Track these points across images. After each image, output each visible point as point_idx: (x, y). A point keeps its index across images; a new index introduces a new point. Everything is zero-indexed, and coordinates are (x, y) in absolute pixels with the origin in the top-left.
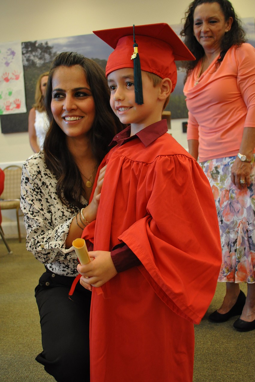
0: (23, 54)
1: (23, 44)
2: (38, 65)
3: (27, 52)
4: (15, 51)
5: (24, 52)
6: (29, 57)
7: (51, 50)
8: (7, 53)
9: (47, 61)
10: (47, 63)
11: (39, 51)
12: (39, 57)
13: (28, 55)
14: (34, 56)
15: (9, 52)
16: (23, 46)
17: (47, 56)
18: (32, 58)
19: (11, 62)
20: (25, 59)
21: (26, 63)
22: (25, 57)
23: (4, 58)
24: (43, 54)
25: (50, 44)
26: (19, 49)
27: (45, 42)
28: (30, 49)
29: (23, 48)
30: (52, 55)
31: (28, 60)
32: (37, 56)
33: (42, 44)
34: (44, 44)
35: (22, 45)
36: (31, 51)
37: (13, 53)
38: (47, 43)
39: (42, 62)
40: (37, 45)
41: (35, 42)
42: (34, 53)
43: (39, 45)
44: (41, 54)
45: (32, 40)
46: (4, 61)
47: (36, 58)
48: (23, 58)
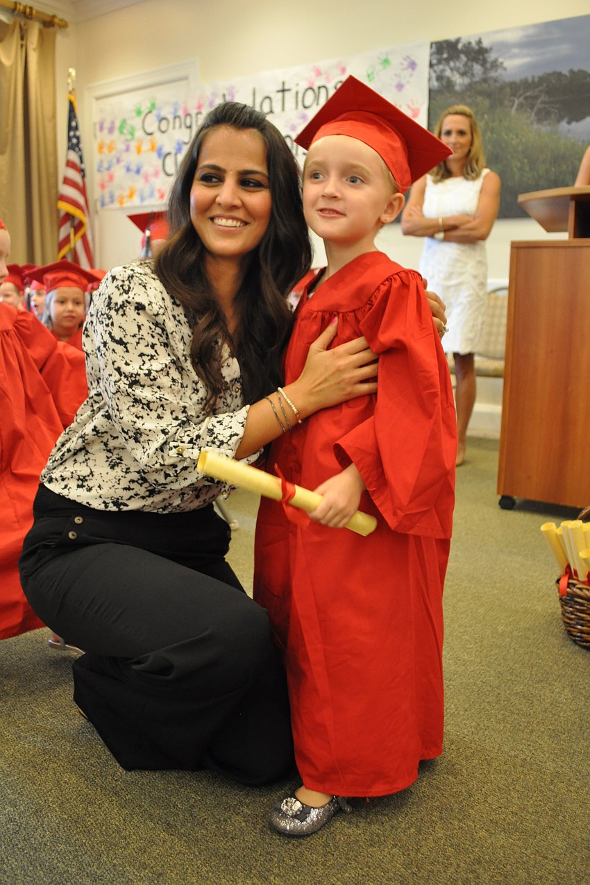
0: (431, 65)
1: (434, 46)
2: (457, 88)
3: (439, 62)
4: (417, 61)
5: (434, 61)
6: (443, 71)
7: (486, 55)
8: (402, 64)
9: (477, 79)
10: (476, 83)
11: (463, 58)
12: (462, 70)
13: (441, 67)
14: (452, 69)
15: (406, 63)
16: (434, 49)
17: (477, 68)
18: (448, 73)
19: (408, 82)
20: (434, 75)
21: (435, 84)
22: (435, 72)
23: (396, 75)
24: (469, 64)
25: (486, 44)
26: (424, 56)
27: (477, 39)
28: (445, 56)
29: (431, 55)
30: (488, 65)
31: (439, 78)
32: (458, 70)
33: (470, 43)
34: (474, 44)
35: (431, 47)
36: (447, 60)
37: (413, 65)
38: (479, 42)
39: (466, 81)
40: (460, 46)
41: (458, 41)
42: (452, 64)
43: (464, 46)
44: (465, 65)
45: (452, 37)
46: (395, 82)
47: (455, 73)
48: (430, 74)
